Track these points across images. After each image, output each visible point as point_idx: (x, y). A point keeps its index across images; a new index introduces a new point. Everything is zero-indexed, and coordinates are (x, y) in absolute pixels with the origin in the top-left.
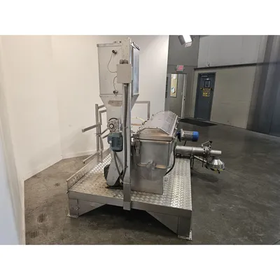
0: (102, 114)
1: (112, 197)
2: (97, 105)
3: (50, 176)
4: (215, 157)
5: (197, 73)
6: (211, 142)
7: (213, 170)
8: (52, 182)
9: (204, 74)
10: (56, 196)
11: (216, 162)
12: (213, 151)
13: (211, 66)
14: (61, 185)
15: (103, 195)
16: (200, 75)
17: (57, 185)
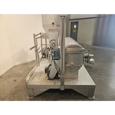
0: (37, 39)
1: (53, 84)
2: (34, 34)
3: (9, 76)
4: (91, 57)
5: (70, 21)
6: (89, 51)
7: (90, 63)
8: (12, 80)
9: (73, 22)
10: (16, 87)
11: (91, 60)
12: (90, 55)
13: (76, 18)
14: (17, 80)
15: (48, 84)
16: (72, 23)
17: (15, 81)
